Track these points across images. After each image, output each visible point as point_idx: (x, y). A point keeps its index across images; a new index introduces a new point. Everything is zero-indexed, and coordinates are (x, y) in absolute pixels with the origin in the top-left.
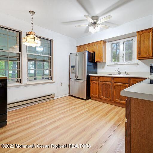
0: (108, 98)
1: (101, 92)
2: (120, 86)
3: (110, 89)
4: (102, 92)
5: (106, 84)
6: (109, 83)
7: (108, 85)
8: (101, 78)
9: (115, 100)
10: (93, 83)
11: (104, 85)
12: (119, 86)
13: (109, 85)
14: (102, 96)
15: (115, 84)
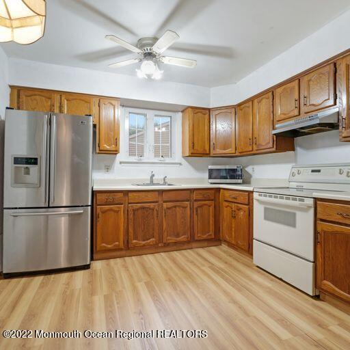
0: (149, 241)
1: (131, 230)
2: (175, 207)
3: (153, 218)
4: (134, 230)
5: (143, 208)
6: (152, 205)
7: (150, 209)
8: (130, 194)
9: (164, 241)
10: (104, 212)
11: (140, 211)
12: (174, 209)
13: (153, 209)
14: (134, 241)
15: (165, 205)
